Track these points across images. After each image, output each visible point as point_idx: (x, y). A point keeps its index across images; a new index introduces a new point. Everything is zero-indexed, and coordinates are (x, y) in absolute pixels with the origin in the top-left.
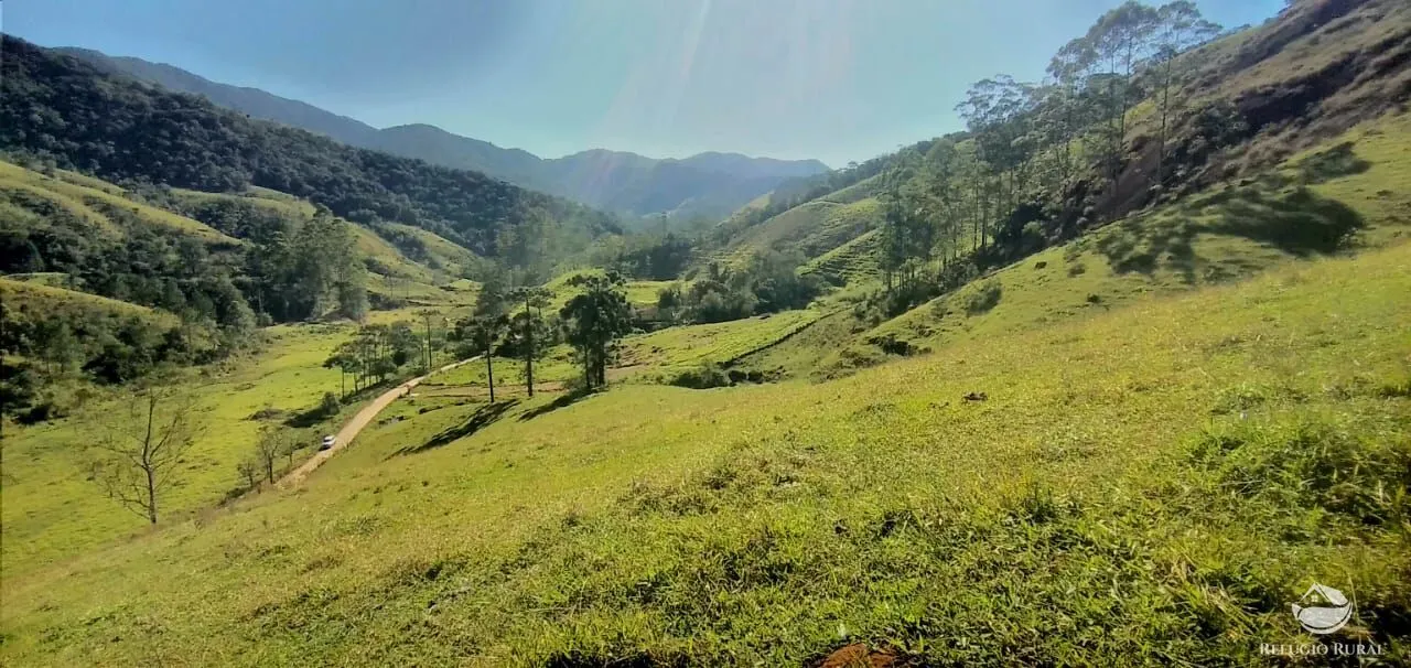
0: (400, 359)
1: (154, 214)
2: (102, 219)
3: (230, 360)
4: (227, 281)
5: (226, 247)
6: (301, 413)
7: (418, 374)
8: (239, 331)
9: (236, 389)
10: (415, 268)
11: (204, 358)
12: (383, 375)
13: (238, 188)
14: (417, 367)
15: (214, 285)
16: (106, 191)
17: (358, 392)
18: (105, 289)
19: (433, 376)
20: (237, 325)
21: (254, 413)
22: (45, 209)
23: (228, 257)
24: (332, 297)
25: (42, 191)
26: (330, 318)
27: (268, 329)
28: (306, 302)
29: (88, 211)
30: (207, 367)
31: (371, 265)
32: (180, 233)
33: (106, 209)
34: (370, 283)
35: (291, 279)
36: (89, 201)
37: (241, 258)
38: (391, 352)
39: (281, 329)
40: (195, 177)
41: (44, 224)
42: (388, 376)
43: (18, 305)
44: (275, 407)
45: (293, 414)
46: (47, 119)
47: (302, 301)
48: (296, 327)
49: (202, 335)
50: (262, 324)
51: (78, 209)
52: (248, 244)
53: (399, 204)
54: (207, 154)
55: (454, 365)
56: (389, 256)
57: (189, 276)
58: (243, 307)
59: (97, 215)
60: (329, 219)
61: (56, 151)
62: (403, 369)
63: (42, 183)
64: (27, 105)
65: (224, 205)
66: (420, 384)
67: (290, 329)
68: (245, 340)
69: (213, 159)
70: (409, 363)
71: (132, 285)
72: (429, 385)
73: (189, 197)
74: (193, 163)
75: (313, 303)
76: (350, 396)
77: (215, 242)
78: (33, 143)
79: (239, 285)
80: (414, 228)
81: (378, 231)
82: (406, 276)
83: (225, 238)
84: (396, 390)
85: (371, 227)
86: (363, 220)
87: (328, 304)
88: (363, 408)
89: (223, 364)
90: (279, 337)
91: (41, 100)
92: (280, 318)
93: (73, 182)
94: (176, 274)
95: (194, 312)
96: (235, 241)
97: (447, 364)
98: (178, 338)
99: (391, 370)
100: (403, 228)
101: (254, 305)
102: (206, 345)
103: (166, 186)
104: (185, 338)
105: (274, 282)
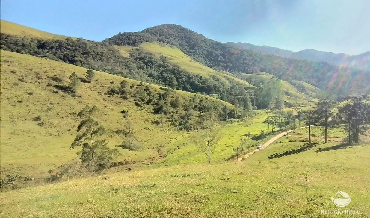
0: (288, 123)
1: (237, 80)
2: (227, 81)
3: (245, 118)
4: (248, 97)
5: (251, 88)
6: (257, 136)
7: (292, 129)
8: (248, 111)
9: (244, 127)
10: (300, 95)
11: (239, 117)
12: (281, 128)
13: (256, 72)
14: (293, 126)
15: (245, 98)
16: (229, 75)
17: (273, 132)
18: (222, 99)
19: (297, 130)
20: (248, 109)
21: (245, 134)
22: (217, 80)
23: (251, 91)
24: (274, 102)
25: (217, 75)
26: (273, 109)
27: (256, 111)
28: (267, 104)
29: (225, 80)
30: (239, 120)
31: (287, 93)
32: (242, 84)
33: (228, 79)
34: (285, 98)
35: (264, 97)
36: (225, 77)
37: (253, 91)
38: (286, 121)
39: (259, 111)
40: (247, 70)
41: (216, 83)
42: (282, 128)
43: (205, 101)
44: (251, 133)
45: (254, 136)
46: (221, 59)
47: (266, 103)
48: (263, 111)
49: (239, 111)
50: (254, 109)
51: (223, 79)
52: (256, 87)
53: (298, 75)
54: (250, 64)
55: (305, 127)
56: (293, 91)
57: (241, 95)
58: (250, 104)
59: (226, 81)
60: (275, 79)
61: (222, 66)
62: (288, 126)
63: (218, 74)
64: (218, 56)
65: (252, 77)
66: (292, 132)
67: (262, 111)
68: (250, 114)
69: (251, 65)
70: (290, 125)
71: (228, 97)
72: (294, 133)
73: (245, 75)
74: (247, 66)
75: (269, 104)
76: (270, 133)
77: (249, 87)
78: (219, 65)
79: (251, 98)
80: (301, 82)
81: (291, 83)
82: (297, 97)
83: (251, 86)
84: (284, 133)
85: (289, 82)
86: (286, 80)
87: (272, 105)
88: (273, 137)
89: (243, 119)
90: (258, 113)
91: (221, 55)
92: (259, 108)
93: (223, 73)
94: (238, 95)
95: (238, 105)
96: (253, 86)
97: (302, 127)
98: (234, 111)
99: (284, 126)
100: (298, 82)
101: (253, 104)
102: (240, 114)
103: (241, 73)
104: (235, 111)
105: (259, 98)
